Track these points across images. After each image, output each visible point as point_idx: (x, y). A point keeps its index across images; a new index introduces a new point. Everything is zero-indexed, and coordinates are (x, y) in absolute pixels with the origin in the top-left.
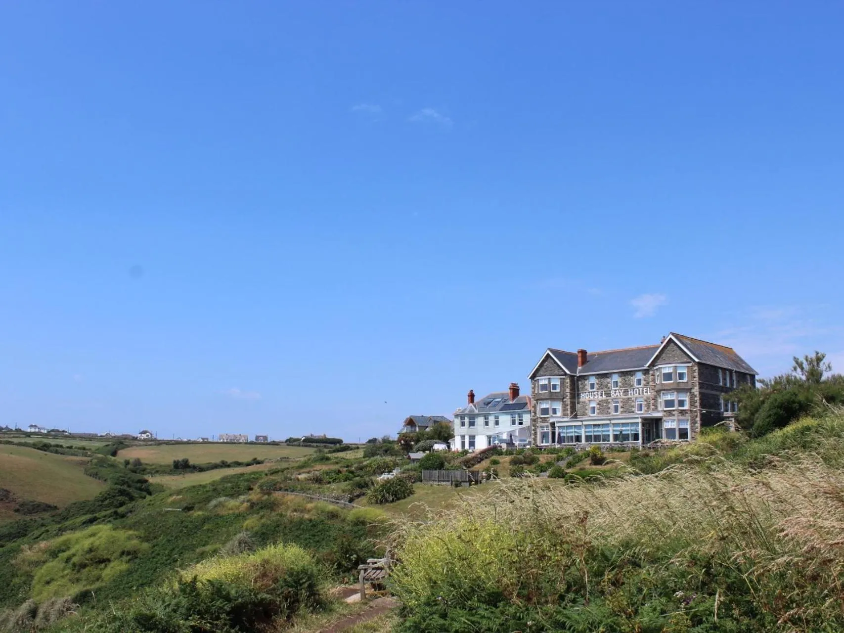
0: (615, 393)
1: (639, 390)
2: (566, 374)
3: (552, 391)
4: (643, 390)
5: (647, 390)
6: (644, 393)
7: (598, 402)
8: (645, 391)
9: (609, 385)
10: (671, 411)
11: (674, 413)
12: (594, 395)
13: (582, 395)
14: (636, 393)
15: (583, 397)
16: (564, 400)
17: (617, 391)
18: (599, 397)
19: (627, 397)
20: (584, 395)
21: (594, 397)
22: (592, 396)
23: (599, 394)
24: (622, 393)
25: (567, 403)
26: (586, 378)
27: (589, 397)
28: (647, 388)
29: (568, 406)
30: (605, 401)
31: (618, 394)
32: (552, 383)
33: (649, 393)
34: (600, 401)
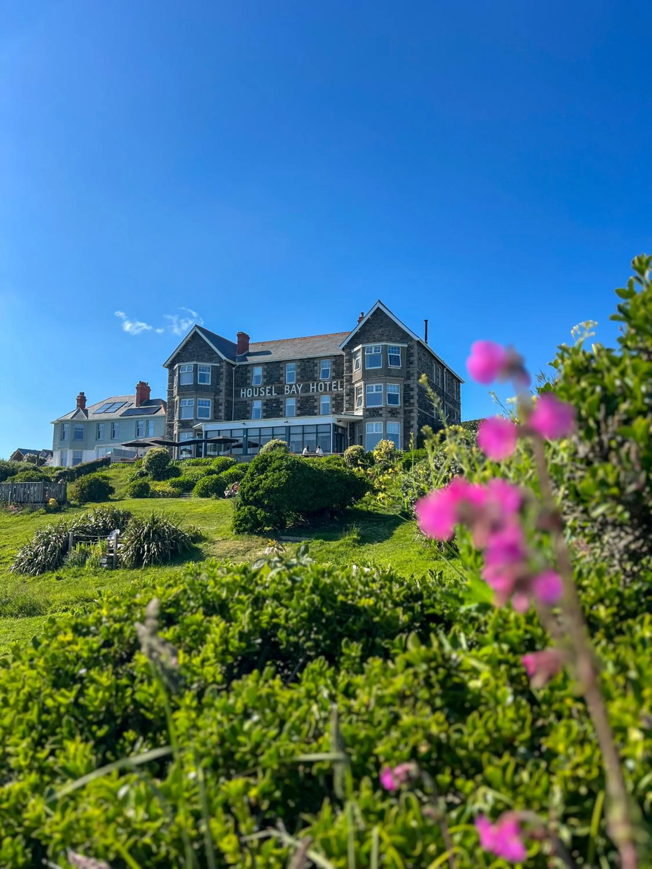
0: (290, 389)
1: (325, 385)
2: (221, 360)
3: (199, 383)
4: (330, 385)
5: (337, 384)
6: (333, 389)
7: (265, 401)
8: (333, 386)
9: (281, 379)
10: (377, 409)
11: (380, 412)
12: (260, 392)
13: (242, 393)
14: (321, 389)
15: (243, 394)
16: (217, 398)
17: (294, 386)
18: (267, 395)
19: (307, 394)
20: (245, 393)
21: (259, 395)
22: (256, 394)
23: (267, 391)
24: (300, 389)
25: (221, 401)
26: (249, 368)
27: (253, 395)
28: (337, 382)
29: (221, 405)
30: (275, 400)
31: (295, 390)
32: (199, 372)
33: (339, 389)
34: (267, 400)
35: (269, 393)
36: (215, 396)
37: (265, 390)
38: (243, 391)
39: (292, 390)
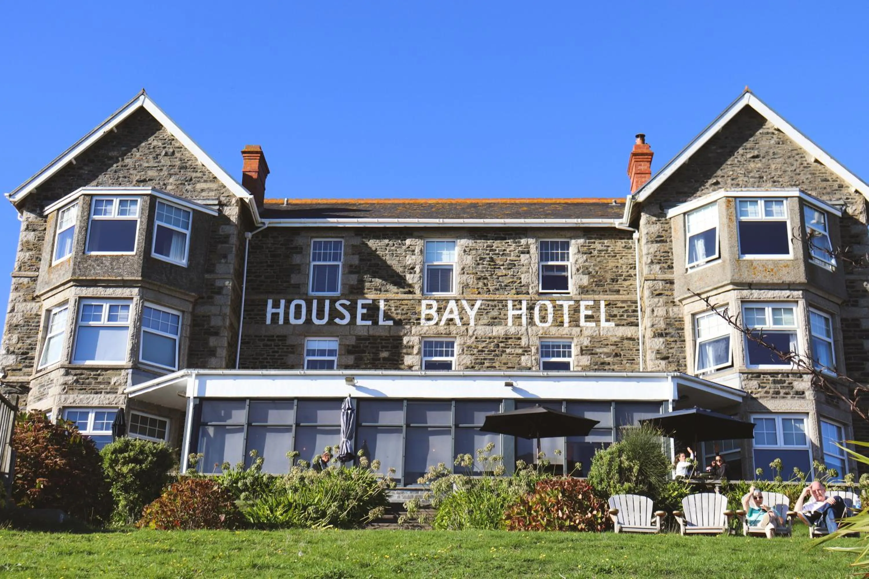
0: (440, 311)
1: (558, 309)
2: (225, 200)
3: (154, 255)
4: (576, 310)
5: (596, 307)
6: (582, 322)
7: (352, 341)
8: (583, 312)
9: (410, 279)
12: (334, 314)
13: (270, 310)
14: (543, 319)
15: (275, 316)
16: (202, 310)
17: (452, 304)
18: (359, 322)
19: (498, 331)
20: (281, 311)
21: (331, 322)
22: (320, 316)
23: (360, 311)
24: (472, 314)
25: (215, 322)
26: (300, 241)
27: (309, 321)
28: (597, 302)
29: (216, 334)
30: (387, 338)
31: (456, 316)
32: (157, 223)
33: (603, 323)
34: (359, 338)
35: (364, 317)
36: (195, 304)
37: (352, 309)
38: (276, 305)
39: (446, 316)
